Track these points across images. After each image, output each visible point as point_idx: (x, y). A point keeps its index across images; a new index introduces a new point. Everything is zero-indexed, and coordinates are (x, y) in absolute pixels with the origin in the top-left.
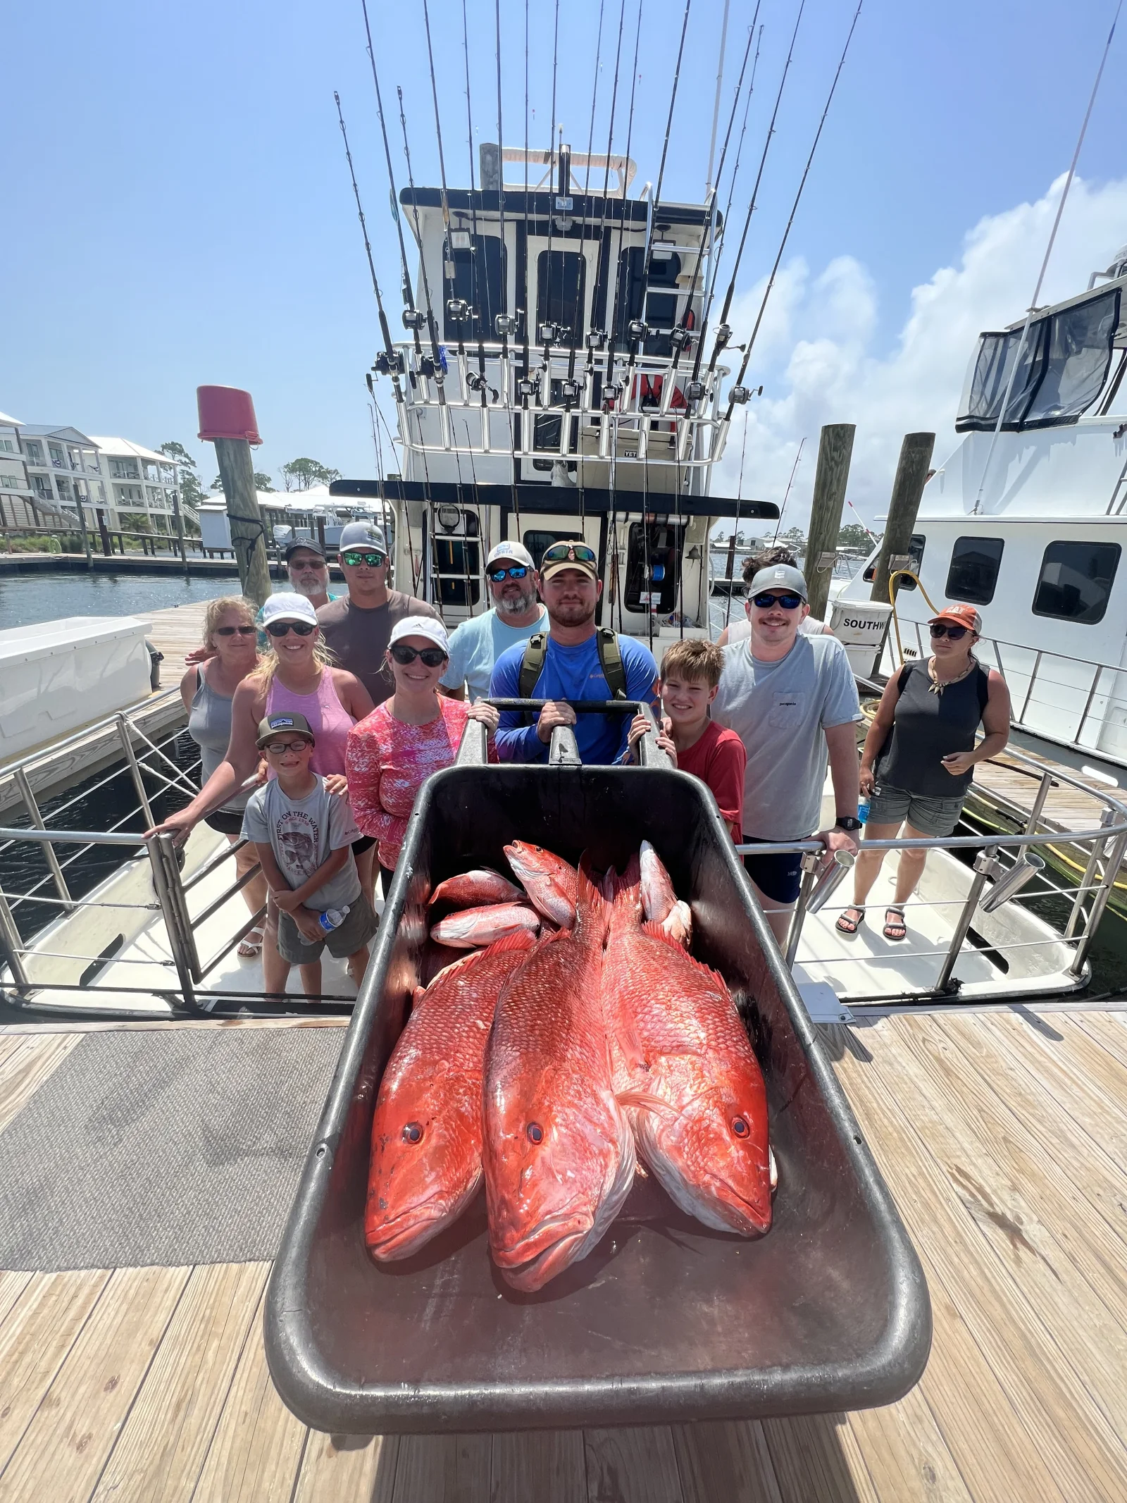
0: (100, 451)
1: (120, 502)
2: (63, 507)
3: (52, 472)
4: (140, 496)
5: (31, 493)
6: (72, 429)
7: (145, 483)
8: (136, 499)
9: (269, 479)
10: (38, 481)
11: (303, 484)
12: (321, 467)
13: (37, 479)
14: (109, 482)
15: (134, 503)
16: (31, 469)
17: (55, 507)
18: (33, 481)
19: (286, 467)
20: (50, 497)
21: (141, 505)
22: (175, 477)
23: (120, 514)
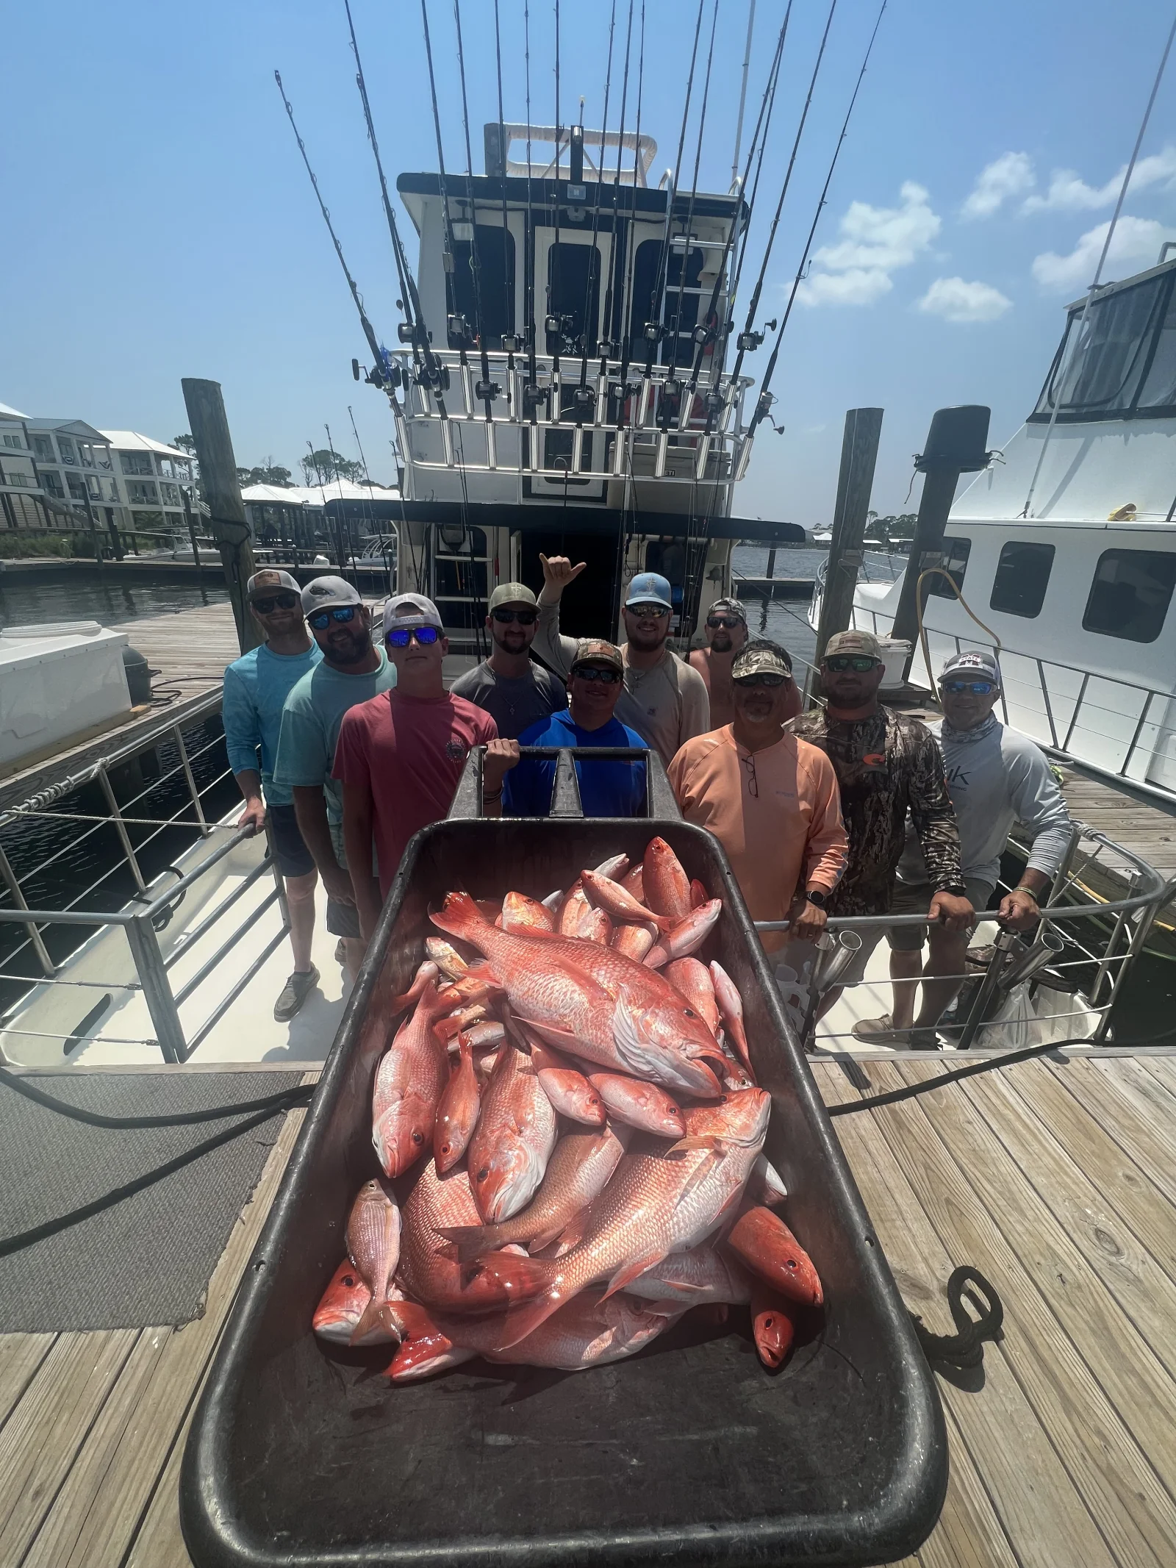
0: (111, 446)
1: (133, 500)
2: (75, 506)
3: (62, 469)
4: (154, 493)
5: (41, 492)
6: (80, 422)
7: (158, 479)
8: (150, 496)
9: (289, 474)
10: (48, 479)
11: (323, 478)
12: (343, 459)
13: (47, 476)
14: (122, 479)
15: (147, 501)
16: (40, 466)
17: (67, 506)
18: (42, 478)
19: (304, 460)
20: (62, 495)
21: (156, 503)
22: (190, 472)
23: (135, 513)
